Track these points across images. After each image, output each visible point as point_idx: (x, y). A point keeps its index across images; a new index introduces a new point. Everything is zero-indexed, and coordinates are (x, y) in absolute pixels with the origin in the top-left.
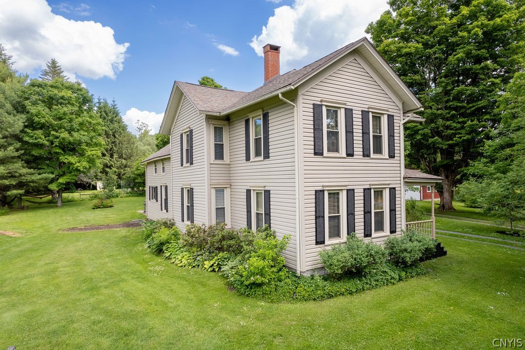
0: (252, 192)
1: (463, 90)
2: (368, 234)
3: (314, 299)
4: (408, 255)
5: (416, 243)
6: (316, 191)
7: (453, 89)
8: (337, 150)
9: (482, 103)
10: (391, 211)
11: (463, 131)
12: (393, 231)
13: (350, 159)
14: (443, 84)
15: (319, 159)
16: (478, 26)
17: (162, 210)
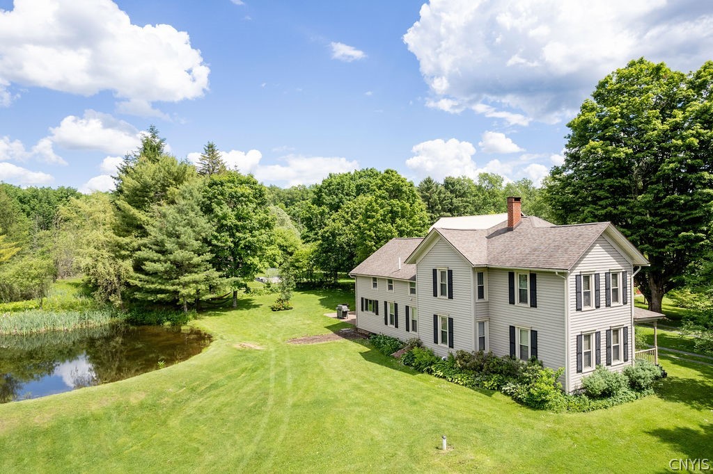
0: (516, 329)
1: (676, 199)
2: (609, 364)
3: (584, 411)
4: (642, 381)
5: (647, 372)
6: (577, 336)
7: (664, 197)
8: (589, 305)
9: (698, 213)
10: (624, 344)
11: (676, 240)
12: (626, 360)
13: (598, 310)
14: (656, 191)
15: (579, 313)
16: (693, 135)
17: (386, 324)
